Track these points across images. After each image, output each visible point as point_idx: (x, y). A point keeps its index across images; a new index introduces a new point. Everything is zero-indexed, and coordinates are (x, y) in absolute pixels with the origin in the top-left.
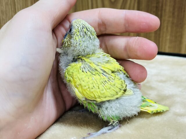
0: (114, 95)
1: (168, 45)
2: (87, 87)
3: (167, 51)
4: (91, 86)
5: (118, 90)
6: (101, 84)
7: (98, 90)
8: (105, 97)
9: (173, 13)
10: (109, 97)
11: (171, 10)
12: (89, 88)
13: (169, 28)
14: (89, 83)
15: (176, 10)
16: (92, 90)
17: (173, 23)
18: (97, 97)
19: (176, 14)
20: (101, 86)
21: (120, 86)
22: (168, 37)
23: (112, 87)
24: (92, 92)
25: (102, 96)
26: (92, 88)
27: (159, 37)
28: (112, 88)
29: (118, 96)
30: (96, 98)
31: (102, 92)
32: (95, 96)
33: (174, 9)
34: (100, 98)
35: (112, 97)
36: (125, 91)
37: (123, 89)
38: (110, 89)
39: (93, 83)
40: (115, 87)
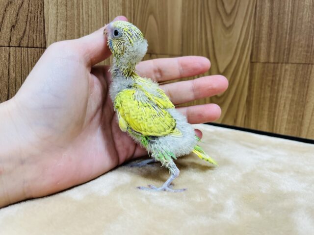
0: (161, 131)
1: (284, 125)
2: (135, 117)
3: (283, 133)
4: (139, 117)
5: (166, 127)
6: (150, 117)
7: (146, 123)
8: (152, 132)
9: (294, 89)
10: (156, 132)
11: (291, 84)
12: (137, 118)
13: (287, 106)
14: (138, 114)
15: (298, 84)
16: (139, 122)
17: (292, 100)
18: (143, 129)
19: (297, 89)
20: (149, 119)
21: (169, 124)
22: (286, 117)
23: (161, 123)
24: (139, 124)
25: (149, 130)
26: (140, 120)
27: (274, 116)
29: (165, 133)
30: (142, 131)
31: (149, 126)
32: (141, 129)
33: (294, 84)
34: (145, 131)
35: (160, 133)
36: (174, 129)
37: (172, 127)
38: (158, 124)
39: (141, 115)
40: (164, 123)
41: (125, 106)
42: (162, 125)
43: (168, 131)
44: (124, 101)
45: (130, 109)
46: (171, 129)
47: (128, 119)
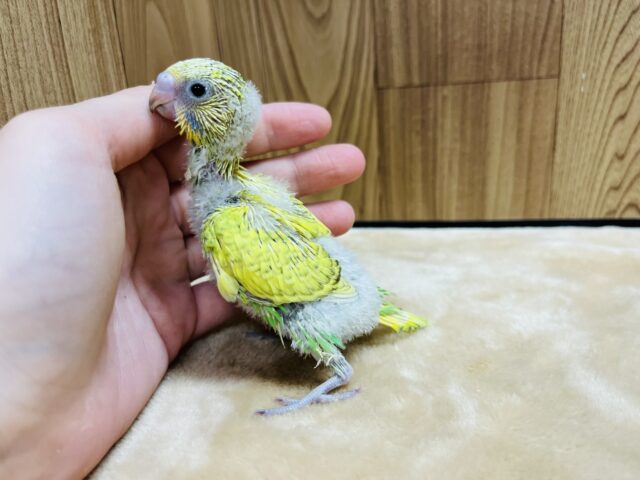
0: (313, 290)
2: (256, 267)
4: (264, 266)
5: (322, 279)
6: (287, 263)
7: (280, 277)
8: (295, 294)
9: (462, 133)
10: (303, 294)
11: (457, 124)
12: (259, 270)
13: (456, 168)
14: (261, 259)
15: (468, 123)
16: (266, 276)
17: (463, 154)
18: (275, 291)
19: (469, 133)
20: (285, 268)
21: (327, 271)
22: (455, 187)
23: (310, 271)
24: (266, 281)
25: (288, 291)
26: (267, 272)
27: (434, 189)
28: (311, 273)
29: (322, 293)
30: (273, 295)
31: (288, 282)
32: (271, 291)
33: (463, 123)
34: (281, 295)
35: (311, 294)
36: (338, 280)
37: (335, 277)
38: (306, 275)
39: (268, 260)
40: (317, 271)
41: (228, 245)
42: (315, 276)
43: (328, 287)
44: (226, 234)
45: (242, 251)
46: (332, 281)
47: (238, 273)
